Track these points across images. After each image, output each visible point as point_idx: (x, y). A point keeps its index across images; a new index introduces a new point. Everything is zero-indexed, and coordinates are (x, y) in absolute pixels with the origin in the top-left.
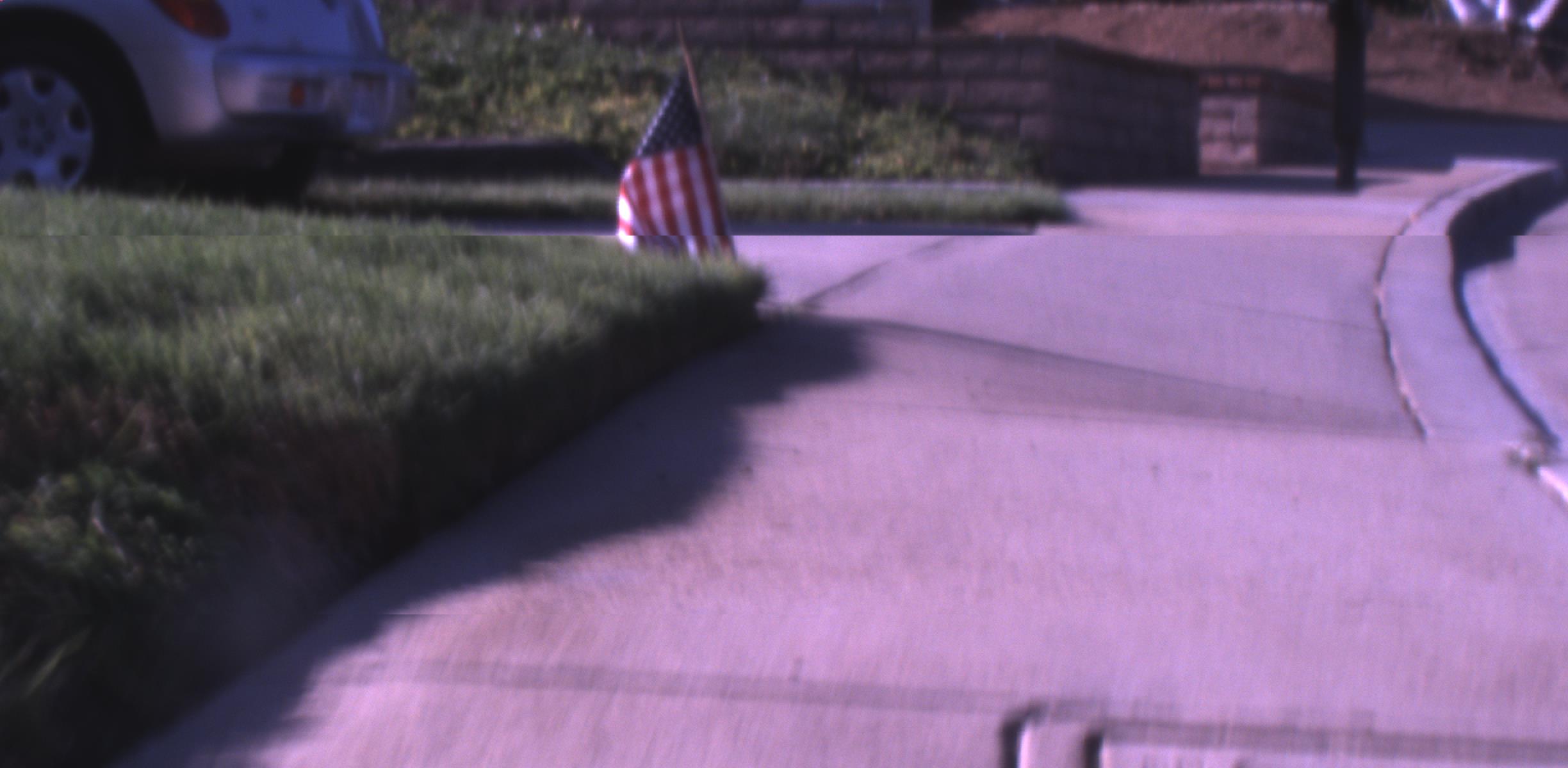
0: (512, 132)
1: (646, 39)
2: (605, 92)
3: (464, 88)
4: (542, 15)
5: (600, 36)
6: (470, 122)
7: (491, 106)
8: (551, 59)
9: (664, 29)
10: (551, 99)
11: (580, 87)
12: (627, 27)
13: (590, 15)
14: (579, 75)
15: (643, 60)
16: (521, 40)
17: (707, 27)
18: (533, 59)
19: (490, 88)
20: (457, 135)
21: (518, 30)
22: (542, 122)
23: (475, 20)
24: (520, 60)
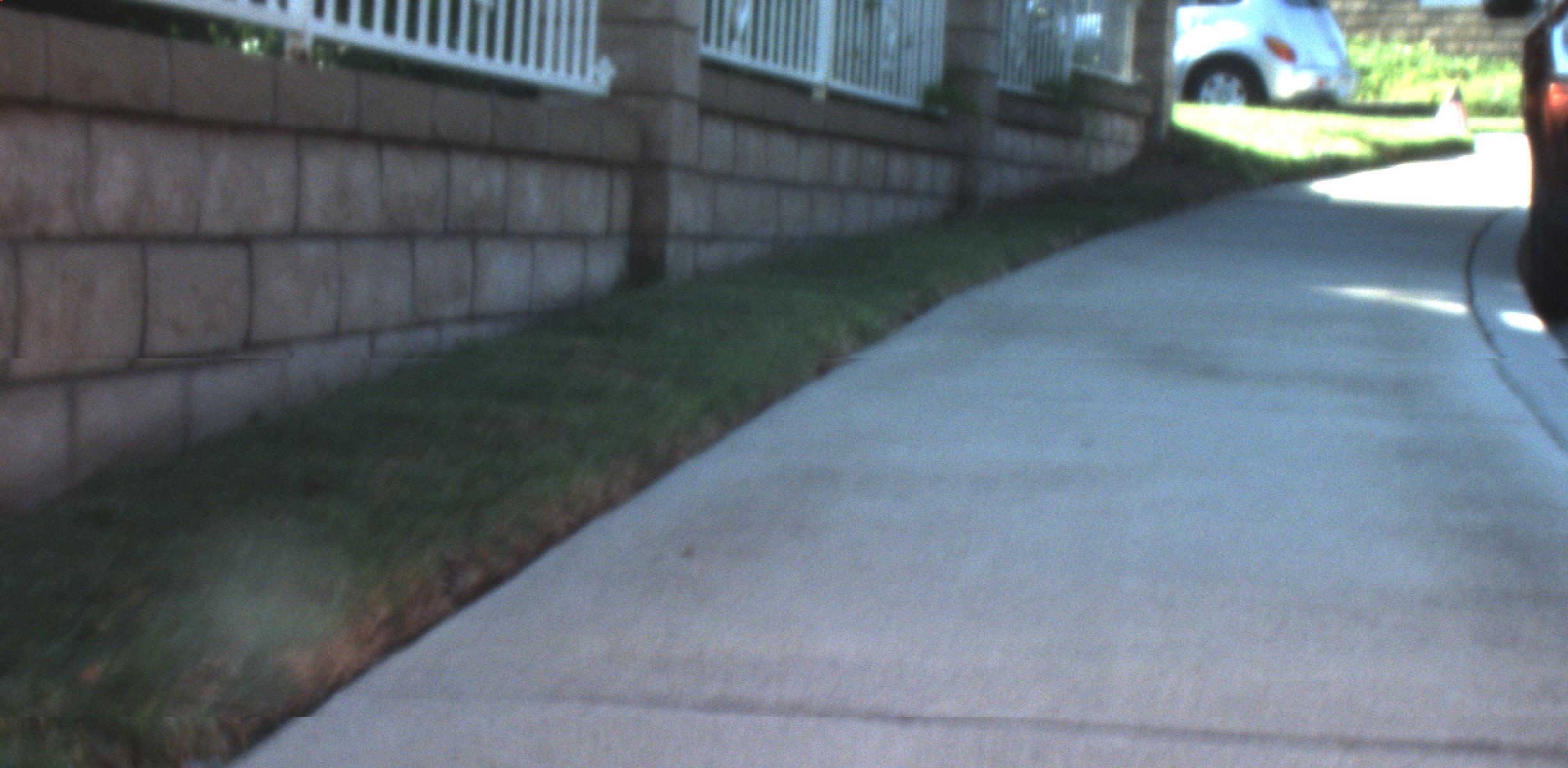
0: (1396, 98)
1: (1460, 52)
2: (1437, 78)
3: (1373, 79)
4: (1410, 41)
5: (1438, 52)
6: (1377, 91)
7: (1386, 85)
8: (1414, 63)
9: (1469, 47)
10: (1414, 82)
11: (1428, 77)
12: (1452, 46)
13: (1434, 41)
14: (1427, 71)
15: (1458, 63)
16: (1400, 53)
17: (1490, 47)
18: (1406, 64)
19: (1386, 77)
20: (1370, 99)
21: (1398, 48)
22: (1410, 93)
23: (1377, 44)
24: (1399, 64)
